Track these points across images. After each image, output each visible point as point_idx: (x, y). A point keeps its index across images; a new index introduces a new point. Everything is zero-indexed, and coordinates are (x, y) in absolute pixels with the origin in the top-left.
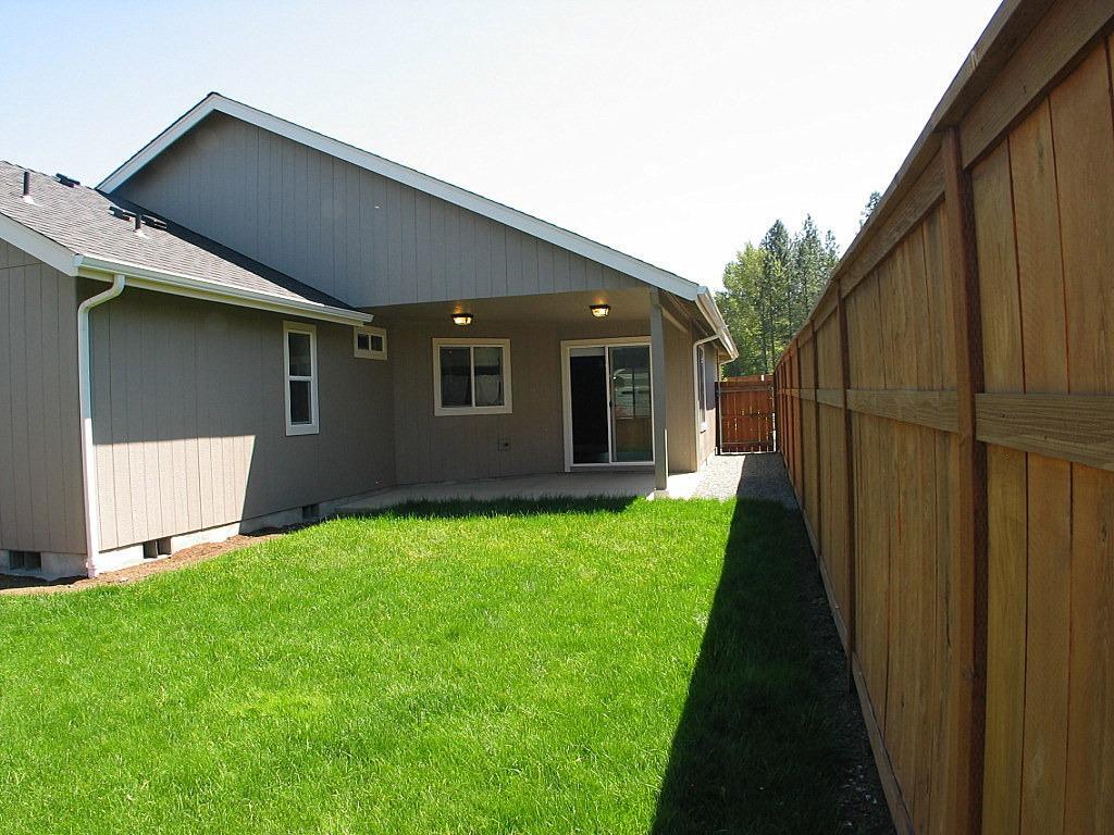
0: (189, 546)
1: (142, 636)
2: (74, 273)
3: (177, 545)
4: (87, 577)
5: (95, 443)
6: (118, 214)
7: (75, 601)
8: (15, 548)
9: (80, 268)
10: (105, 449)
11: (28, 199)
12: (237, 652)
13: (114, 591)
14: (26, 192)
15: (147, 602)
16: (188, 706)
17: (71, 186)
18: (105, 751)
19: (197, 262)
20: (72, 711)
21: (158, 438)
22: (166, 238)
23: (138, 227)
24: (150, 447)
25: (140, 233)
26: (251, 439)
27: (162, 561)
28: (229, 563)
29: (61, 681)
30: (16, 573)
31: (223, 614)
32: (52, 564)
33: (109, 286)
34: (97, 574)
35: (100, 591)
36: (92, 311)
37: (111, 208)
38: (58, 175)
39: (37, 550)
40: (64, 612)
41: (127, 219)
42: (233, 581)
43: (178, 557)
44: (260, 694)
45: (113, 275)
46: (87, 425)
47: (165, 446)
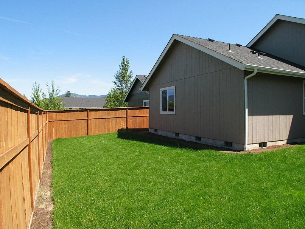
0: (272, 145)
1: (259, 168)
2: (243, 69)
3: (268, 144)
4: (244, 151)
5: (249, 115)
6: (253, 53)
7: (241, 156)
8: (226, 141)
9: (245, 68)
10: (251, 117)
11: (230, 51)
12: (286, 177)
13: (252, 155)
14: (229, 49)
15: (260, 159)
16: (271, 189)
17: (240, 46)
18: (248, 197)
19: (276, 64)
20: (240, 185)
21: (265, 115)
22: (266, 58)
23: (259, 56)
24: (263, 117)
25: (259, 57)
26: (292, 116)
27: (264, 149)
28: (284, 151)
29: (237, 176)
30: (226, 147)
31: (282, 166)
32: (235, 146)
33: (253, 72)
34: (246, 150)
35: (248, 154)
36: (248, 79)
37: (251, 51)
38: (236, 44)
39: (232, 142)
40: (239, 158)
41: (255, 54)
42: (285, 157)
43: (268, 148)
44: (293, 191)
45: (254, 69)
46: (247, 110)
47: (267, 117)
